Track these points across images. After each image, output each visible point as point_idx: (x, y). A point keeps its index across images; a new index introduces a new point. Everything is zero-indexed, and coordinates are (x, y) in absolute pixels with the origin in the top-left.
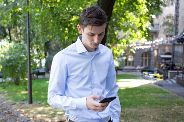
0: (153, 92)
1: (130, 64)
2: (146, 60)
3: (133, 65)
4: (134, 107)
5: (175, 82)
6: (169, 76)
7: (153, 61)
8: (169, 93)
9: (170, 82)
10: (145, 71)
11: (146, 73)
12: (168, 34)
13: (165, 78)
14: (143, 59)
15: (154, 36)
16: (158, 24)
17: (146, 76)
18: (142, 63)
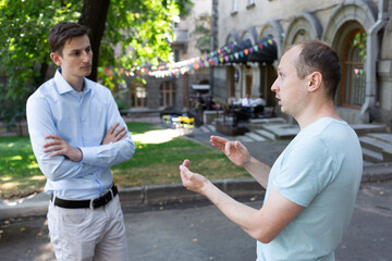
0: (177, 146)
1: (139, 104)
2: (168, 94)
3: (145, 105)
5: (213, 129)
6: (205, 120)
7: (180, 95)
9: (206, 131)
10: (166, 114)
11: (168, 117)
12: (203, 48)
13: (198, 123)
14: (162, 94)
15: (181, 52)
16: (187, 31)
17: (168, 122)
18: (162, 100)
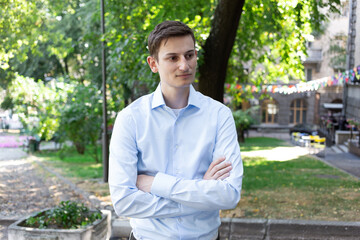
0: (306, 167)
1: (270, 120)
2: (298, 112)
3: (275, 121)
4: (271, 188)
5: (346, 150)
6: (337, 140)
7: (311, 113)
8: (332, 168)
9: (338, 151)
10: (296, 131)
11: (297, 134)
12: (336, 67)
13: (330, 143)
14: (293, 111)
15: (313, 71)
16: (321, 50)
17: (297, 140)
18: (292, 117)
